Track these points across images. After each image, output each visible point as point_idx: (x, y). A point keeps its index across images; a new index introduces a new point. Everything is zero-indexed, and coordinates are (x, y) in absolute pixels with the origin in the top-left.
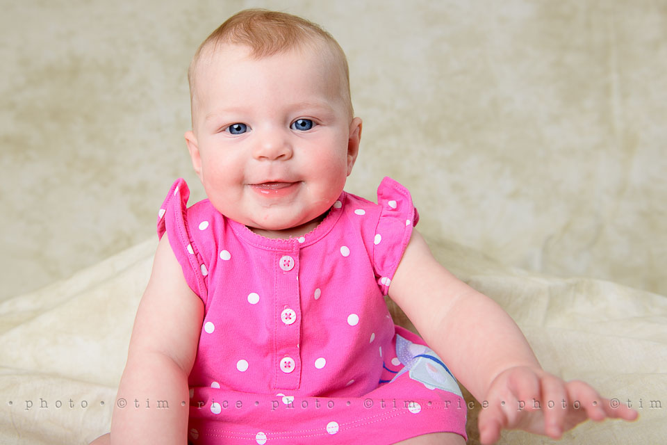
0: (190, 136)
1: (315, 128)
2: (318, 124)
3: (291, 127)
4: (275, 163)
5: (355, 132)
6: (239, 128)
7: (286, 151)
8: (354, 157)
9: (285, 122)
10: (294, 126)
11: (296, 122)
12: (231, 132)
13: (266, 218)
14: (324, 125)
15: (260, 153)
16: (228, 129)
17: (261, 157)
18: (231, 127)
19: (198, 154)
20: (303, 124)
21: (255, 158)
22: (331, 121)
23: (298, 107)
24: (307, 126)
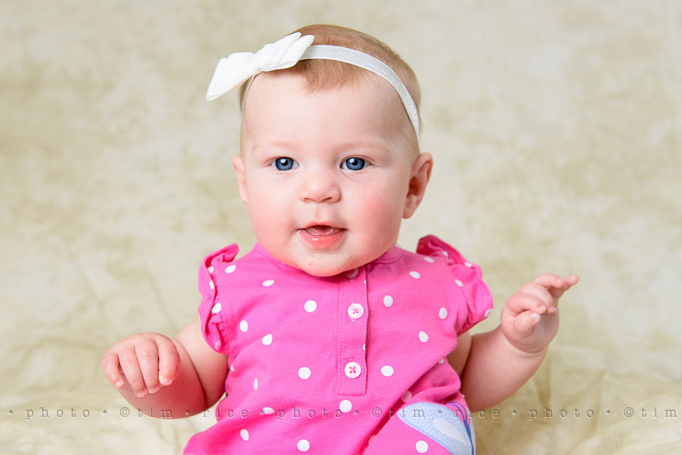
0: (238, 162)
1: (367, 169)
2: (371, 164)
3: (341, 166)
4: (322, 205)
5: (422, 169)
6: (285, 163)
7: (333, 193)
8: (419, 197)
9: (334, 162)
10: (345, 165)
11: (347, 161)
12: (278, 167)
13: (310, 265)
14: (378, 167)
15: (305, 195)
16: (274, 163)
17: (306, 199)
18: (278, 160)
19: (245, 183)
20: (355, 163)
21: (301, 200)
22: (386, 161)
23: (350, 146)
24: (359, 165)
